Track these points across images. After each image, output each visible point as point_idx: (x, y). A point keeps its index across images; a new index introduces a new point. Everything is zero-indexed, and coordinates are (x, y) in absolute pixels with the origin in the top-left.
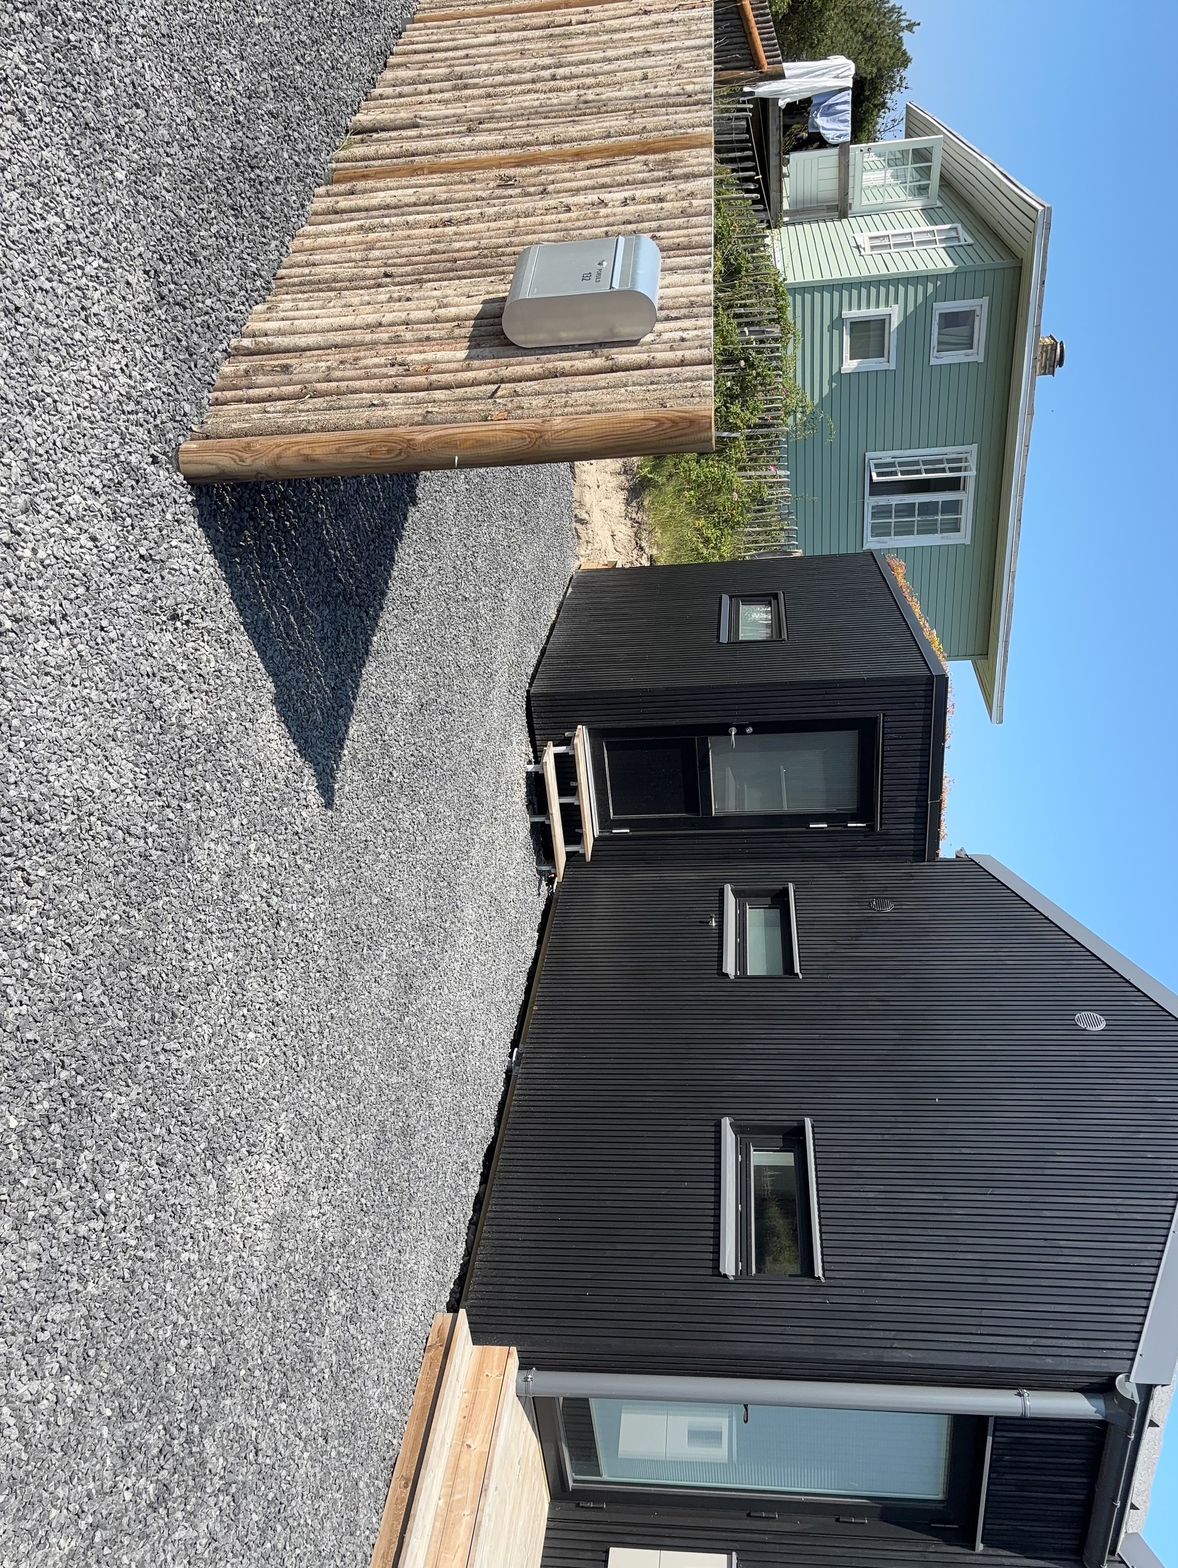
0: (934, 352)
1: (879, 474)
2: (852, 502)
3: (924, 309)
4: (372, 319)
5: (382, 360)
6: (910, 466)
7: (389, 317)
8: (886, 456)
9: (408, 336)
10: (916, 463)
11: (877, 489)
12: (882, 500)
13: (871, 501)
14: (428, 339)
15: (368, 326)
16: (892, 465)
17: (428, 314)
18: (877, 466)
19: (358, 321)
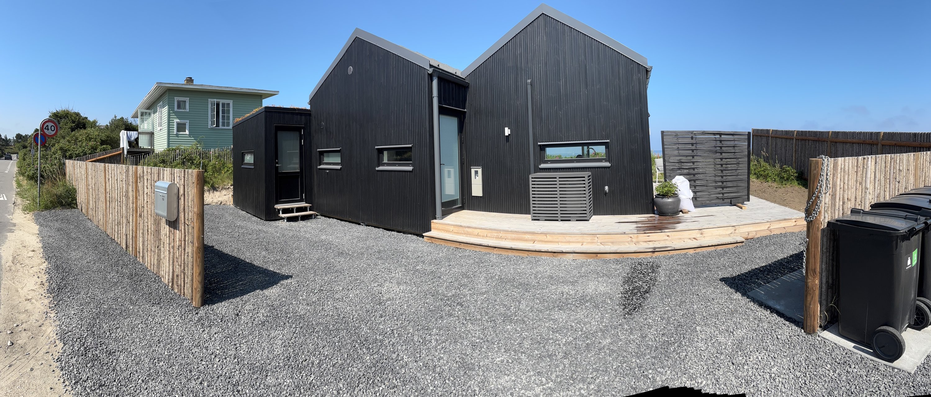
0: (186, 111)
1: (214, 125)
2: (220, 132)
3: (175, 113)
4: (168, 253)
5: (177, 251)
6: (212, 116)
7: (168, 248)
8: (210, 123)
9: (172, 244)
10: (212, 115)
11: (218, 125)
12: (221, 124)
13: (221, 127)
14: (173, 239)
15: (169, 254)
16: (212, 121)
17: (168, 238)
18: (212, 125)
19: (168, 256)
